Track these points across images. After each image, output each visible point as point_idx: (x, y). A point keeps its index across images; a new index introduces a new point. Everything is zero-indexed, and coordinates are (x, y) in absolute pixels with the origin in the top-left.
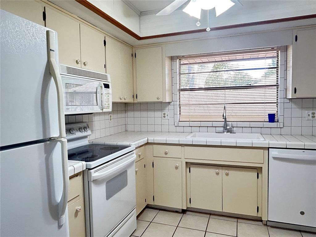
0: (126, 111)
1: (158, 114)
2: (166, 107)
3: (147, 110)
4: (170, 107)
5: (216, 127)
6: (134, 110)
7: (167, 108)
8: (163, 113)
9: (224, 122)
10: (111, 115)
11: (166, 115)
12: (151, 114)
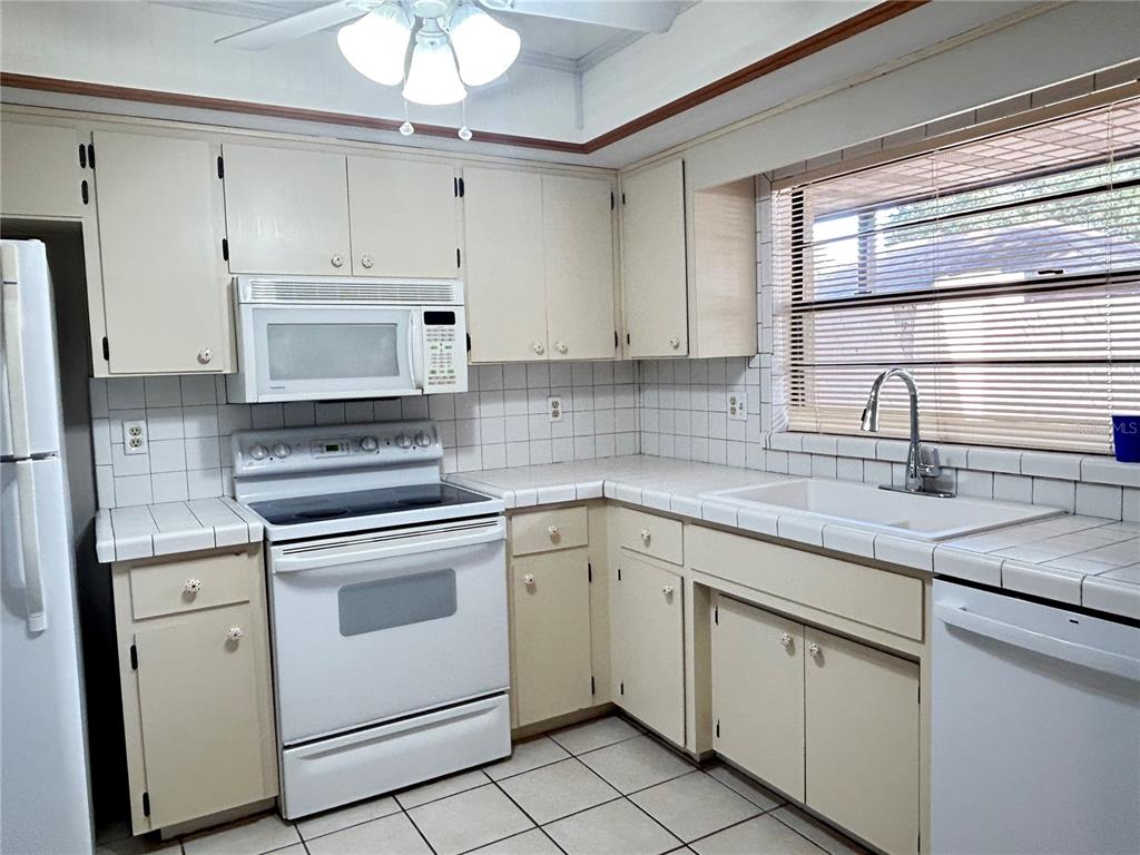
0: (639, 387)
1: (719, 400)
2: (739, 374)
3: (690, 385)
4: (750, 376)
5: (892, 462)
6: (658, 385)
7: (742, 381)
8: (730, 395)
9: (908, 444)
10: (558, 400)
11: (737, 406)
12: (700, 399)
